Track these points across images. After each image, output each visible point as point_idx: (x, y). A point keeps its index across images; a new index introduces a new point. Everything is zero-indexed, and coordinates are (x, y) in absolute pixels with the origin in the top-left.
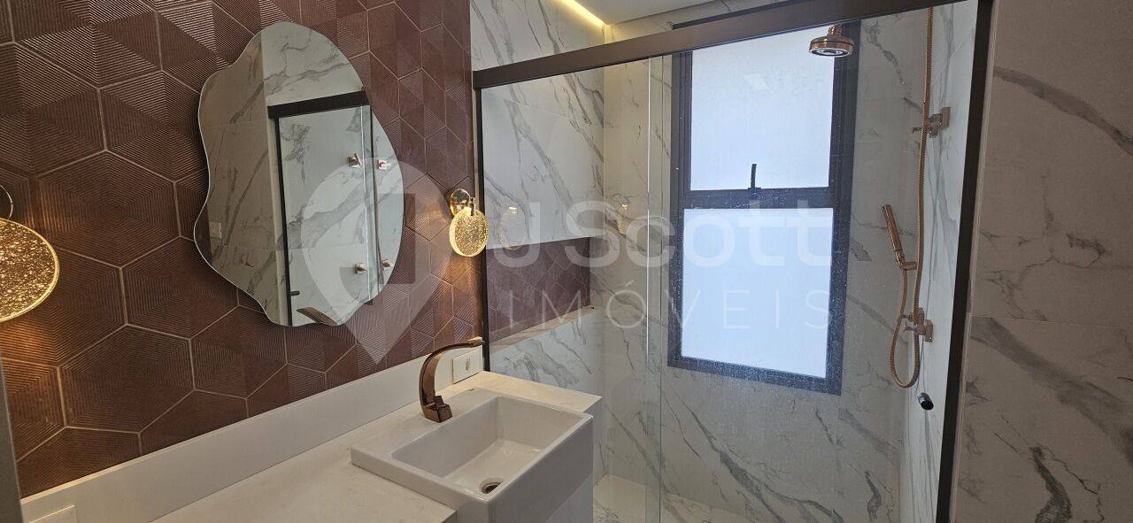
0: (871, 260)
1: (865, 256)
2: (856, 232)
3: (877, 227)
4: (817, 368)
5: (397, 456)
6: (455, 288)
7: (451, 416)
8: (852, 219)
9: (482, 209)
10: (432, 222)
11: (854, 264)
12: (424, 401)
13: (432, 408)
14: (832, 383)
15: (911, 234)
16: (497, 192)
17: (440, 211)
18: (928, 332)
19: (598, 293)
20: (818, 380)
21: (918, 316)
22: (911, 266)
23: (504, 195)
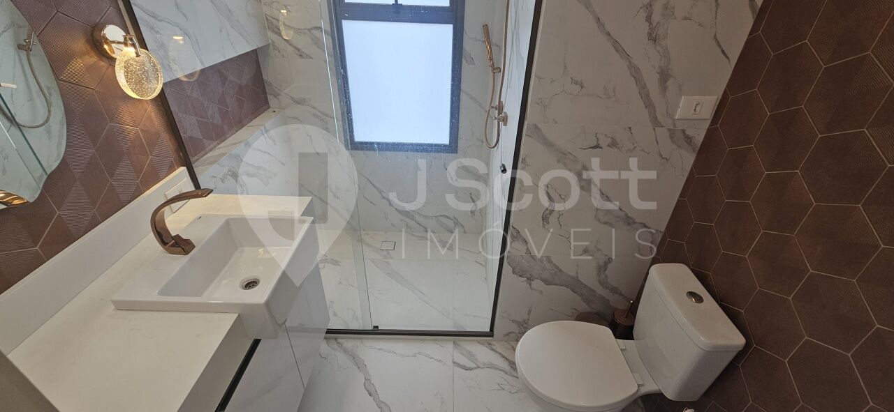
0: (475, 64)
1: (472, 61)
2: (468, 45)
3: (479, 40)
4: (444, 139)
5: (162, 293)
6: (142, 130)
7: (194, 247)
8: (465, 35)
9: (144, 45)
10: (89, 68)
11: (465, 66)
12: (163, 243)
13: (173, 246)
14: (452, 147)
15: (498, 46)
16: (152, 19)
17: (93, 54)
18: (505, 120)
19: (276, 97)
20: (445, 146)
21: (500, 108)
22: (497, 70)
23: (160, 21)
